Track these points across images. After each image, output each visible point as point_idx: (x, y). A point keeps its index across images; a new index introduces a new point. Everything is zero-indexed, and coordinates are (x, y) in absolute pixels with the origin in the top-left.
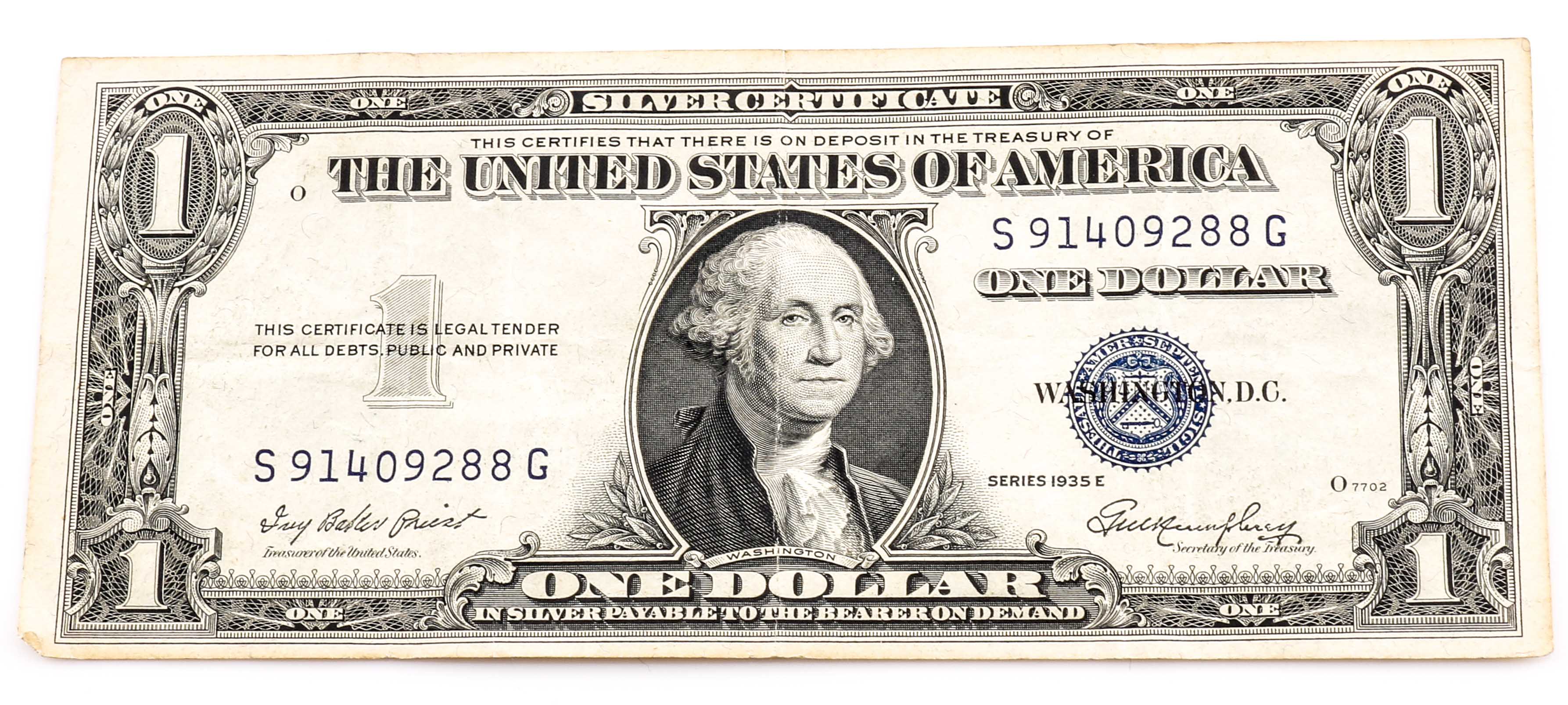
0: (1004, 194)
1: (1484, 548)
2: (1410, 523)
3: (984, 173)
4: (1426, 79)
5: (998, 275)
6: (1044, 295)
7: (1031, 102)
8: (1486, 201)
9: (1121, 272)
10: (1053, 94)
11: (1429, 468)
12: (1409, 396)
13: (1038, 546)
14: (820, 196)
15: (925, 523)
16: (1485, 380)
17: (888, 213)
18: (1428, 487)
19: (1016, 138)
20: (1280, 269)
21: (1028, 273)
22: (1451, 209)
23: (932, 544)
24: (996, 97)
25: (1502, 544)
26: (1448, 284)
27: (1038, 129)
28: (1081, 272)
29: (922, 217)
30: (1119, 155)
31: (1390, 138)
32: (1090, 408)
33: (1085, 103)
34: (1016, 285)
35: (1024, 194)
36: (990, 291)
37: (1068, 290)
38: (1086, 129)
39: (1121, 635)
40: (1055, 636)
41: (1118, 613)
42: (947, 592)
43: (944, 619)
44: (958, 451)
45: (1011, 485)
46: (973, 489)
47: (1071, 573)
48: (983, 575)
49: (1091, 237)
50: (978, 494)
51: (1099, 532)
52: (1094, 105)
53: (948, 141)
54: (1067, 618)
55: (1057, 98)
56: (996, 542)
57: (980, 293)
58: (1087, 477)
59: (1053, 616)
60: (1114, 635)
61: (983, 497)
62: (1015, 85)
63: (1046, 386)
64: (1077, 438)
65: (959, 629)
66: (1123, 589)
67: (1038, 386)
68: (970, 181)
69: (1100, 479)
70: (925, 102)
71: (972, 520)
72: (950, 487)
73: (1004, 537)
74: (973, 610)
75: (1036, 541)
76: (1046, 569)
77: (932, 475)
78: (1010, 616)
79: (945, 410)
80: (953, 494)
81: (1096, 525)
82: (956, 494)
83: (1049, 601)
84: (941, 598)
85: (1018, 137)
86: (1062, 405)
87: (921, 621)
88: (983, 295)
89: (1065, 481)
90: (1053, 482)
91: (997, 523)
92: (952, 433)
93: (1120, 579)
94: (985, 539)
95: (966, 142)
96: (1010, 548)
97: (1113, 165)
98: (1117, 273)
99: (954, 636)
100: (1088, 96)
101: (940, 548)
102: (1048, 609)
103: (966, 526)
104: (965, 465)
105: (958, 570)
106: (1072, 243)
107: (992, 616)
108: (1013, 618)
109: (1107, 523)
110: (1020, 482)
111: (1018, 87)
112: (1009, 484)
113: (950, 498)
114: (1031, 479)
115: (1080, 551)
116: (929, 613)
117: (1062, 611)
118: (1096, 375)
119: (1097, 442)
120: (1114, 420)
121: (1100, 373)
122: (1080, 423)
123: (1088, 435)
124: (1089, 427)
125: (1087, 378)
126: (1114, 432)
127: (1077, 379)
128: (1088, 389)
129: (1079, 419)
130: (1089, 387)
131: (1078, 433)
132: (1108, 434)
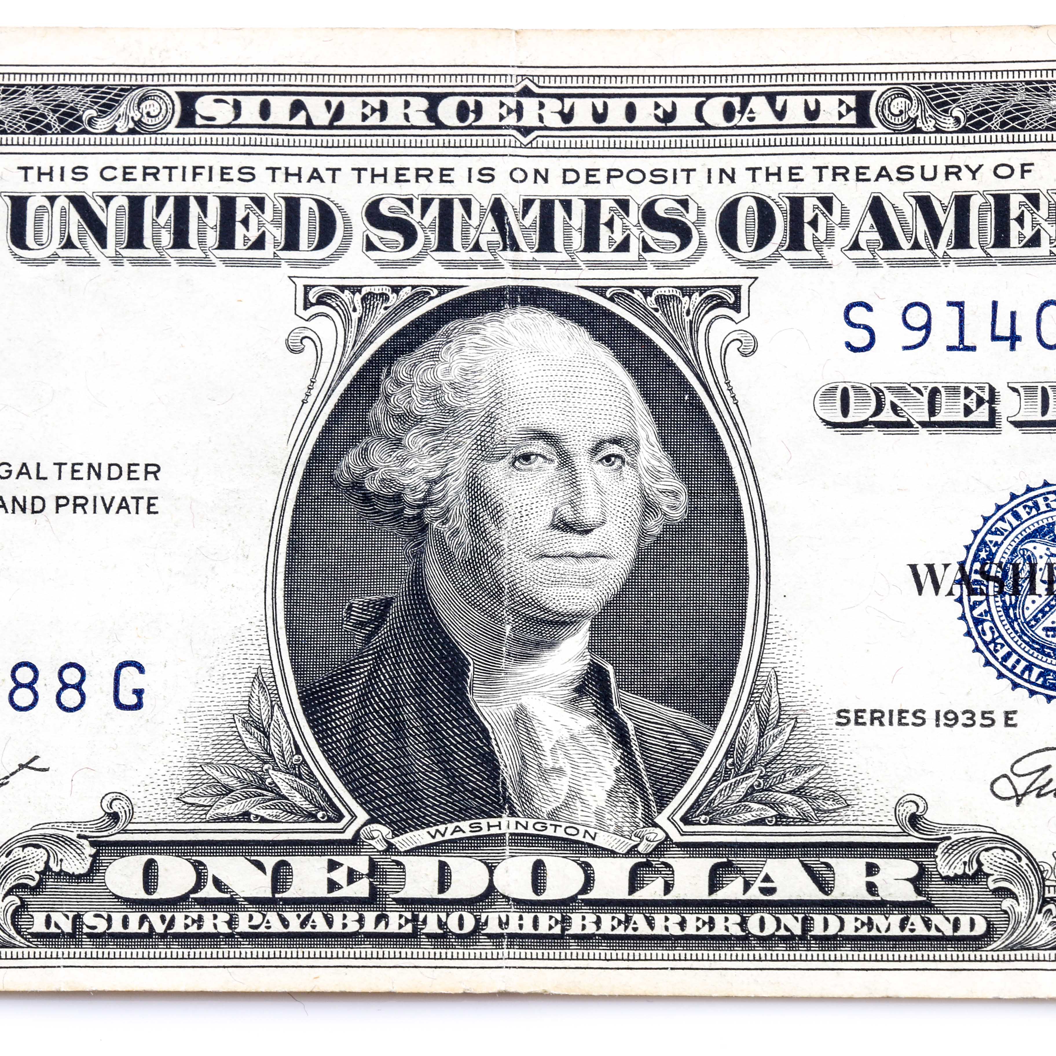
0: (861, 264)
3: (830, 230)
5: (851, 393)
6: (924, 424)
7: (904, 118)
9: (1044, 390)
10: (938, 105)
13: (914, 820)
14: (572, 265)
15: (737, 783)
17: (678, 293)
19: (880, 175)
21: (899, 390)
23: (749, 816)
24: (849, 109)
27: (916, 161)
28: (981, 389)
29: (732, 300)
30: (1043, 203)
32: (995, 604)
33: (990, 119)
34: (879, 409)
35: (893, 263)
36: (839, 418)
37: (961, 417)
38: (990, 161)
39: (1044, 961)
40: (940, 961)
41: (1037, 926)
42: (772, 891)
43: (767, 932)
44: (789, 670)
45: (872, 723)
46: (812, 729)
47: (965, 863)
48: (828, 865)
49: (998, 332)
50: (820, 737)
51: (1009, 798)
52: (1004, 124)
53: (773, 179)
54: (958, 934)
55: (946, 111)
56: (849, 813)
57: (824, 421)
58: (991, 712)
59: (938, 929)
60: (1033, 961)
61: (827, 743)
62: (879, 90)
63: (926, 569)
64: (974, 651)
65: (791, 949)
66: (1047, 888)
67: (914, 568)
68: (808, 242)
69: (1010, 716)
70: (738, 116)
71: (810, 779)
72: (777, 726)
73: (861, 804)
74: (812, 919)
75: (910, 813)
76: (926, 856)
77: (747, 707)
78: (870, 930)
79: (767, 605)
80: (781, 737)
81: (1003, 788)
82: (786, 738)
83: (932, 906)
84: (763, 901)
85: (884, 173)
86: (952, 598)
87: (732, 935)
88: (828, 423)
89: (956, 719)
90: (938, 719)
91: (848, 783)
92: (778, 642)
93: (1042, 873)
94: (831, 808)
95: (802, 180)
96: (871, 823)
97: (1033, 219)
98: (1039, 392)
99: (783, 960)
100: (995, 109)
101: (761, 822)
102: (929, 920)
103: (802, 787)
104: (800, 693)
105: (788, 856)
106: (968, 342)
107: (842, 928)
108: (874, 932)
109: (1022, 784)
110: (886, 720)
111: (883, 93)
112: (868, 722)
113: (776, 744)
114: (904, 715)
115: (978, 829)
116: (743, 924)
117: (952, 921)
118: (1005, 553)
119: (1006, 657)
120: (1033, 623)
121: (1011, 548)
122: (980, 628)
123: (992, 646)
124: (993, 633)
125: (991, 556)
126: (1033, 641)
127: (976, 558)
128: (992, 574)
129: (978, 622)
130: (994, 571)
131: (976, 643)
132: (1024, 645)
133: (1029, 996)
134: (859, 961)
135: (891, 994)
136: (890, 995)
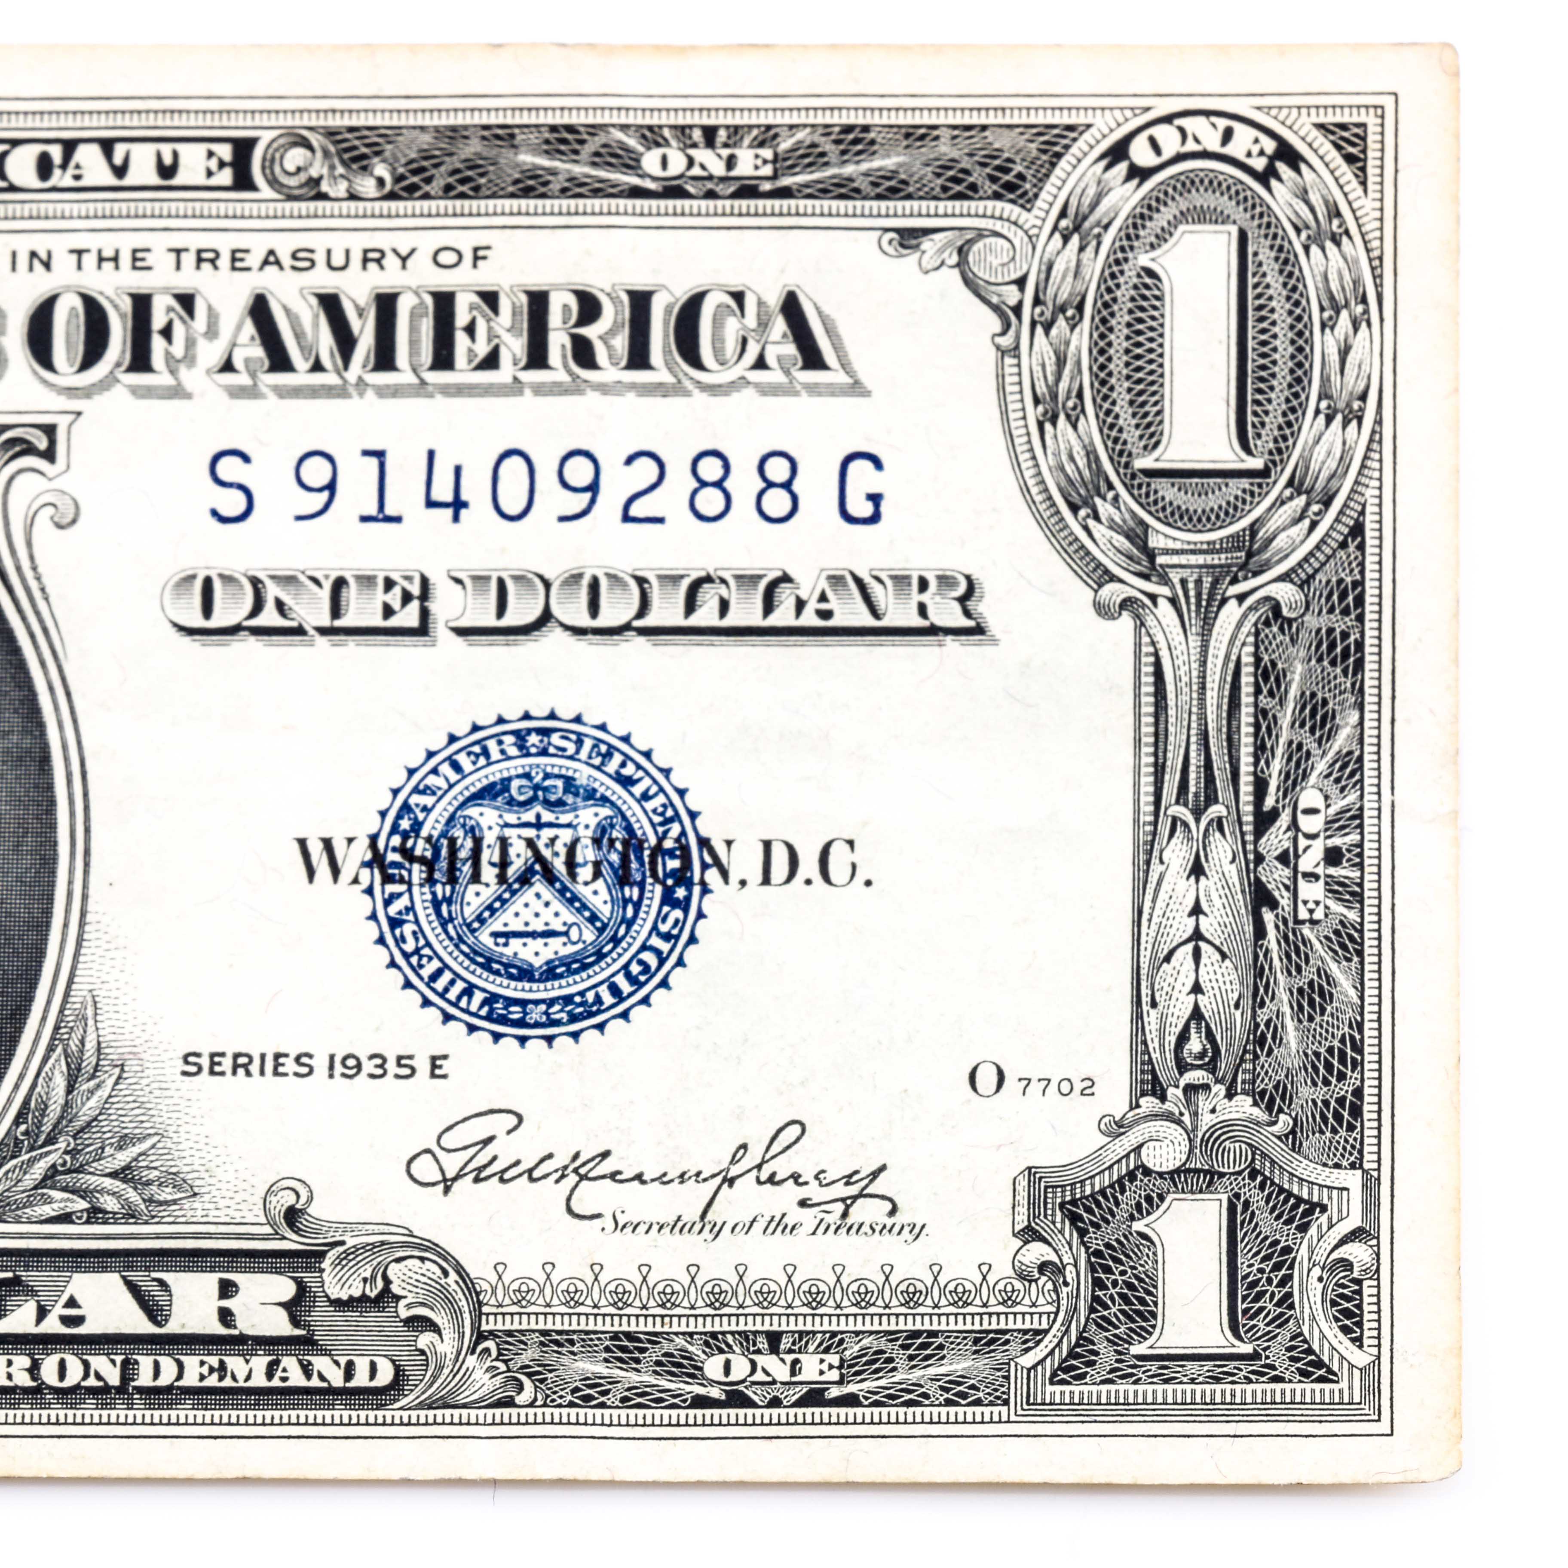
0: (237, 393)
1: (1313, 1231)
2: (1147, 1172)
3: (190, 343)
4: (1218, 136)
5: (217, 585)
6: (323, 631)
7: (303, 177)
8: (1346, 424)
9: (501, 583)
10: (355, 159)
11: (1195, 1044)
12: (1153, 878)
13: (292, 1216)
15: (32, 1162)
16: (1330, 843)
18: (1191, 1090)
19: (266, 262)
20: (868, 579)
21: (288, 581)
22: (1265, 443)
23: (48, 1211)
24: (222, 164)
25: (1354, 1221)
26: (1252, 618)
27: (319, 242)
28: (408, 578)
29: (43, 445)
30: (505, 305)
31: (1130, 275)
32: (421, 896)
33: (428, 180)
34: (257, 608)
35: (283, 393)
36: (198, 621)
37: (377, 621)
38: (428, 242)
39: (477, 1424)
40: (324, 1424)
41: (469, 1373)
42: (78, 1321)
43: (68, 1382)
44: (114, 994)
45: (234, 1073)
46: (144, 1082)
47: (365, 1280)
48: (162, 1283)
49: (436, 496)
50: (157, 1093)
51: (434, 1184)
52: (448, 188)
53: (108, 266)
54: (352, 1384)
55: (364, 168)
56: (195, 1205)
57: (175, 625)
58: (410, 1057)
59: (322, 1378)
60: (461, 1424)
61: (168, 1101)
62: (266, 137)
63: (321, 845)
64: (388, 967)
65: (104, 1406)
66: (484, 1317)
67: (302, 843)
68: (157, 358)
69: (438, 1062)
70: (57, 172)
71: (140, 1155)
72: (93, 1077)
73: (214, 1193)
74: (136, 1362)
75: (286, 1205)
76: (308, 1269)
77: (51, 1049)
78: (221, 1379)
79: (85, 897)
80: (99, 1093)
81: (425, 1169)
82: (106, 1094)
83: (314, 1343)
84: (64, 1335)
85: (272, 259)
86: (358, 888)
87: (16, 1387)
88: (181, 629)
89: (359, 1066)
90: (331, 1067)
91: (197, 1161)
92: (100, 952)
93: (478, 1294)
94: (169, 1198)
95: (149, 268)
96: (228, 1220)
97: (490, 329)
98: (494, 585)
99: (91, 1424)
100: (436, 166)
101: (65, 1218)
102: (310, 1363)
103: (128, 1167)
104: (128, 1027)
105: (105, 1269)
106: (390, 510)
107: (180, 1377)
108: (228, 1382)
109: (452, 1164)
110: (255, 1068)
111: (273, 141)
112: (229, 1072)
113: (92, 1103)
114: (281, 1060)
115: (386, 1229)
116: (34, 1370)
117: (343, 1365)
118: (437, 821)
119: (435, 976)
120: (476, 925)
121: (446, 815)
122: (398, 932)
123: (414, 960)
124: (417, 939)
125: (417, 826)
126: (476, 953)
127: (394, 829)
128: (418, 852)
129: (395, 923)
130: (421, 848)
131: (392, 955)
132: (461, 958)
133: (453, 1476)
134: (203, 1424)
135: (250, 1473)
136: (248, 1475)
